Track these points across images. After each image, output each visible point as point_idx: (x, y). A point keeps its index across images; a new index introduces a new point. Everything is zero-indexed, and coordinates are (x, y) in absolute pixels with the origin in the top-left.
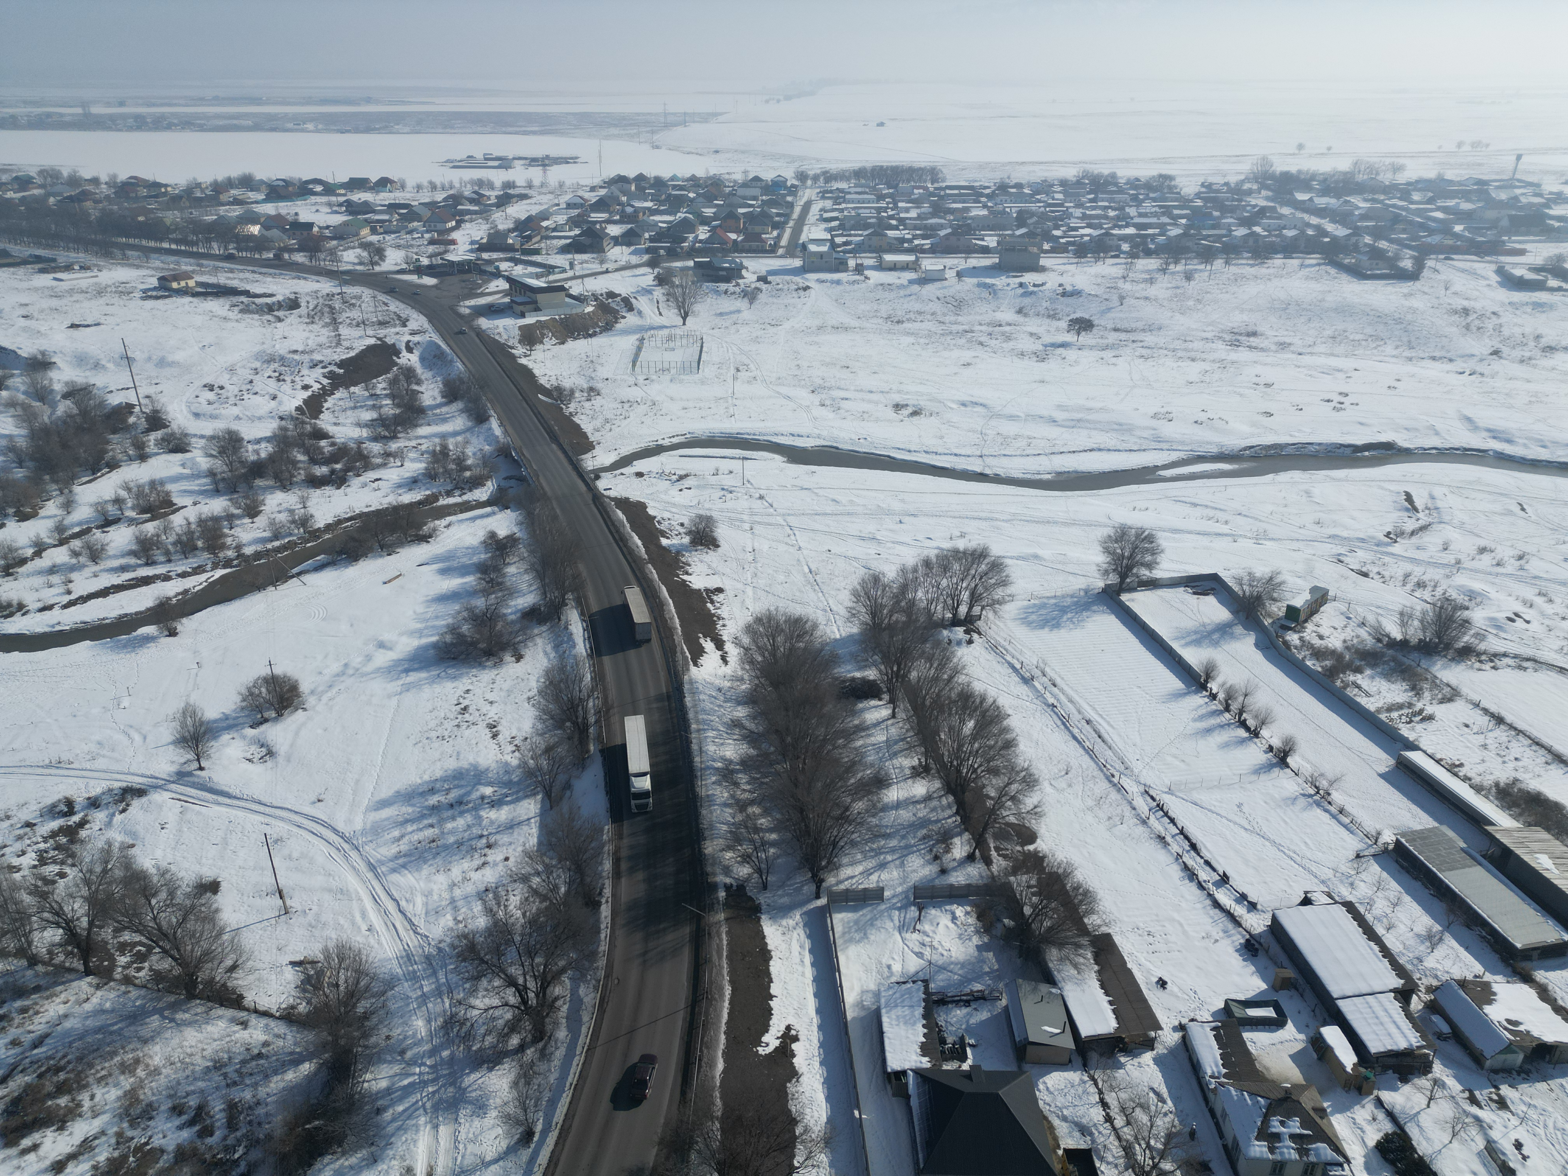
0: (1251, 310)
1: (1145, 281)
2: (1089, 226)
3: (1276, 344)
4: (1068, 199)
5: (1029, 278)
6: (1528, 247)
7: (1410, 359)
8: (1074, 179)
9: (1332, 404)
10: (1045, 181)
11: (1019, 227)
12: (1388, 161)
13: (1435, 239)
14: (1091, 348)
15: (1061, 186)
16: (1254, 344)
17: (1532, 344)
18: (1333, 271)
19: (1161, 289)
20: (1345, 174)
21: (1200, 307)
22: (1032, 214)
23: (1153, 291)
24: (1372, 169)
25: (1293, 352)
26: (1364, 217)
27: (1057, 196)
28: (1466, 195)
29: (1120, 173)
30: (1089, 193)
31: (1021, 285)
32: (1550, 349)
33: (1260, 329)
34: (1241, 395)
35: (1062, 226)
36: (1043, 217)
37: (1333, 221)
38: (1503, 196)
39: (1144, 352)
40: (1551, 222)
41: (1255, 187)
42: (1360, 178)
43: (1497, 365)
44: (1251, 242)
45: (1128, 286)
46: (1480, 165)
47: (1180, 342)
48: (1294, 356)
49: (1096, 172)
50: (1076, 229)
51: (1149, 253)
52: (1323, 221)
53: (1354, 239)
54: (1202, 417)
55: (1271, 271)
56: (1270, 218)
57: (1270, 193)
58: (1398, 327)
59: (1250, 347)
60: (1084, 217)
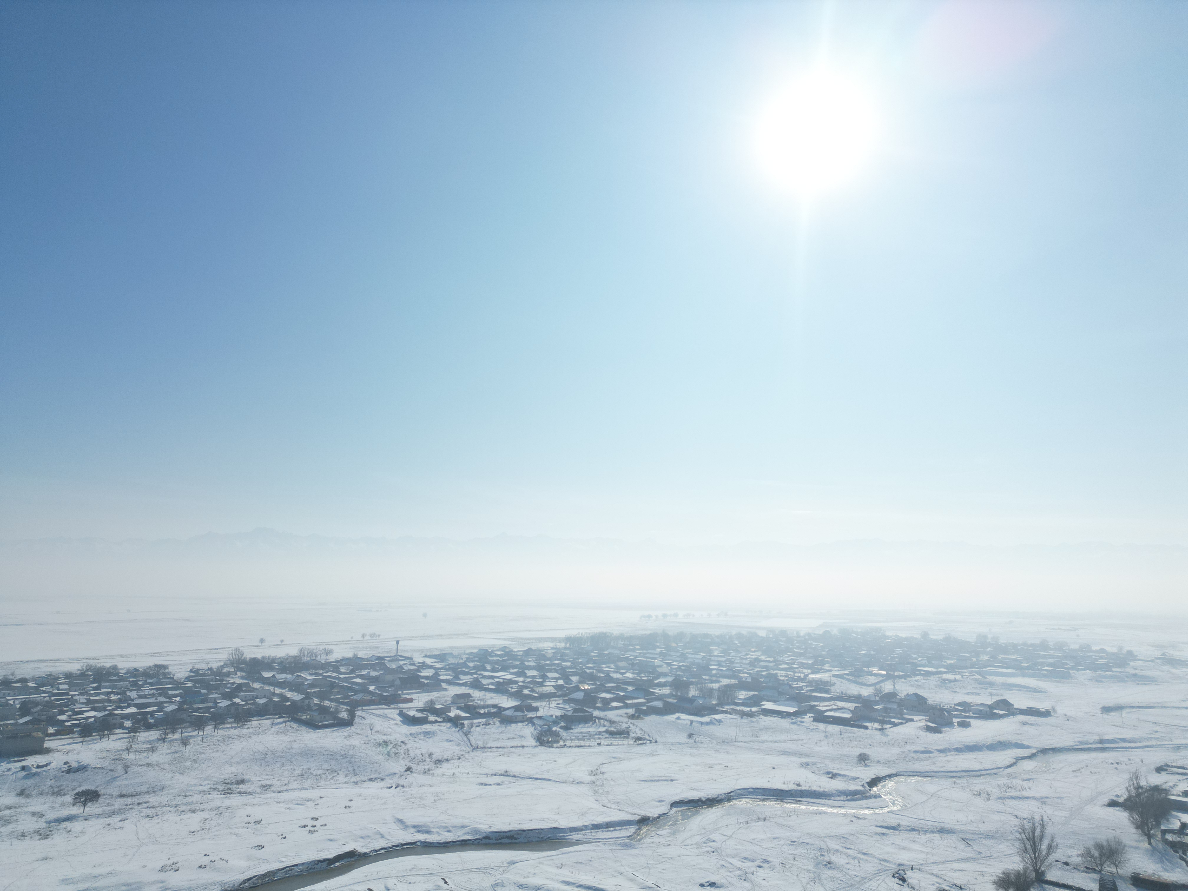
0: (238, 763)
1: (147, 750)
2: (93, 709)
3: (260, 787)
4: (74, 688)
5: (32, 761)
6: (413, 696)
7: (356, 783)
8: (79, 672)
9: (307, 829)
10: (51, 675)
11: (22, 716)
12: (322, 647)
13: (359, 697)
14: (98, 816)
15: (65, 678)
16: (243, 790)
17: (428, 760)
18: (295, 726)
19: (162, 755)
20: (295, 657)
21: (196, 766)
22: (36, 704)
23: (154, 758)
24: (312, 653)
25: (274, 792)
26: (312, 686)
27: (61, 687)
28: (373, 667)
29: (120, 666)
30: (93, 683)
31: (23, 768)
32: (439, 762)
33: (246, 777)
34: (236, 835)
35: (67, 711)
36: (49, 705)
37: (291, 690)
38: (394, 666)
39: (149, 812)
40: (423, 680)
41: (232, 670)
42: (305, 659)
43: (411, 778)
44: (233, 710)
45: (132, 756)
46: (377, 647)
47: (181, 798)
48: (275, 795)
49: (99, 665)
50: (81, 713)
51: (149, 727)
52: (284, 691)
53: (307, 701)
54: (205, 861)
55: (251, 730)
56: (246, 691)
57: (244, 674)
58: (345, 760)
59: (240, 793)
60: (89, 702)
